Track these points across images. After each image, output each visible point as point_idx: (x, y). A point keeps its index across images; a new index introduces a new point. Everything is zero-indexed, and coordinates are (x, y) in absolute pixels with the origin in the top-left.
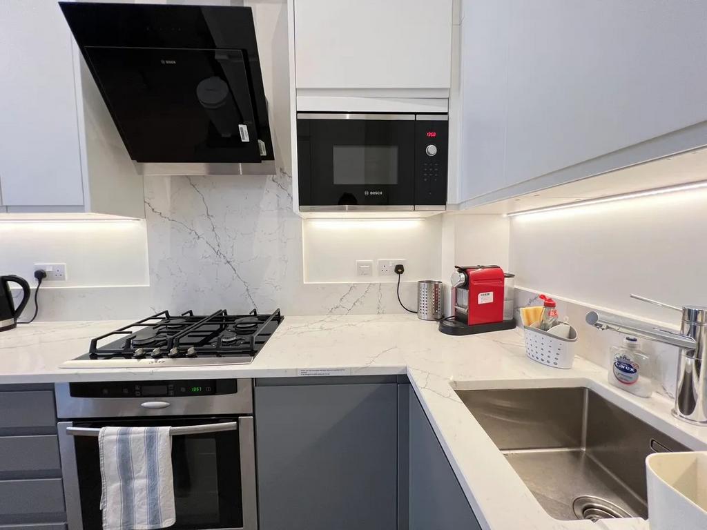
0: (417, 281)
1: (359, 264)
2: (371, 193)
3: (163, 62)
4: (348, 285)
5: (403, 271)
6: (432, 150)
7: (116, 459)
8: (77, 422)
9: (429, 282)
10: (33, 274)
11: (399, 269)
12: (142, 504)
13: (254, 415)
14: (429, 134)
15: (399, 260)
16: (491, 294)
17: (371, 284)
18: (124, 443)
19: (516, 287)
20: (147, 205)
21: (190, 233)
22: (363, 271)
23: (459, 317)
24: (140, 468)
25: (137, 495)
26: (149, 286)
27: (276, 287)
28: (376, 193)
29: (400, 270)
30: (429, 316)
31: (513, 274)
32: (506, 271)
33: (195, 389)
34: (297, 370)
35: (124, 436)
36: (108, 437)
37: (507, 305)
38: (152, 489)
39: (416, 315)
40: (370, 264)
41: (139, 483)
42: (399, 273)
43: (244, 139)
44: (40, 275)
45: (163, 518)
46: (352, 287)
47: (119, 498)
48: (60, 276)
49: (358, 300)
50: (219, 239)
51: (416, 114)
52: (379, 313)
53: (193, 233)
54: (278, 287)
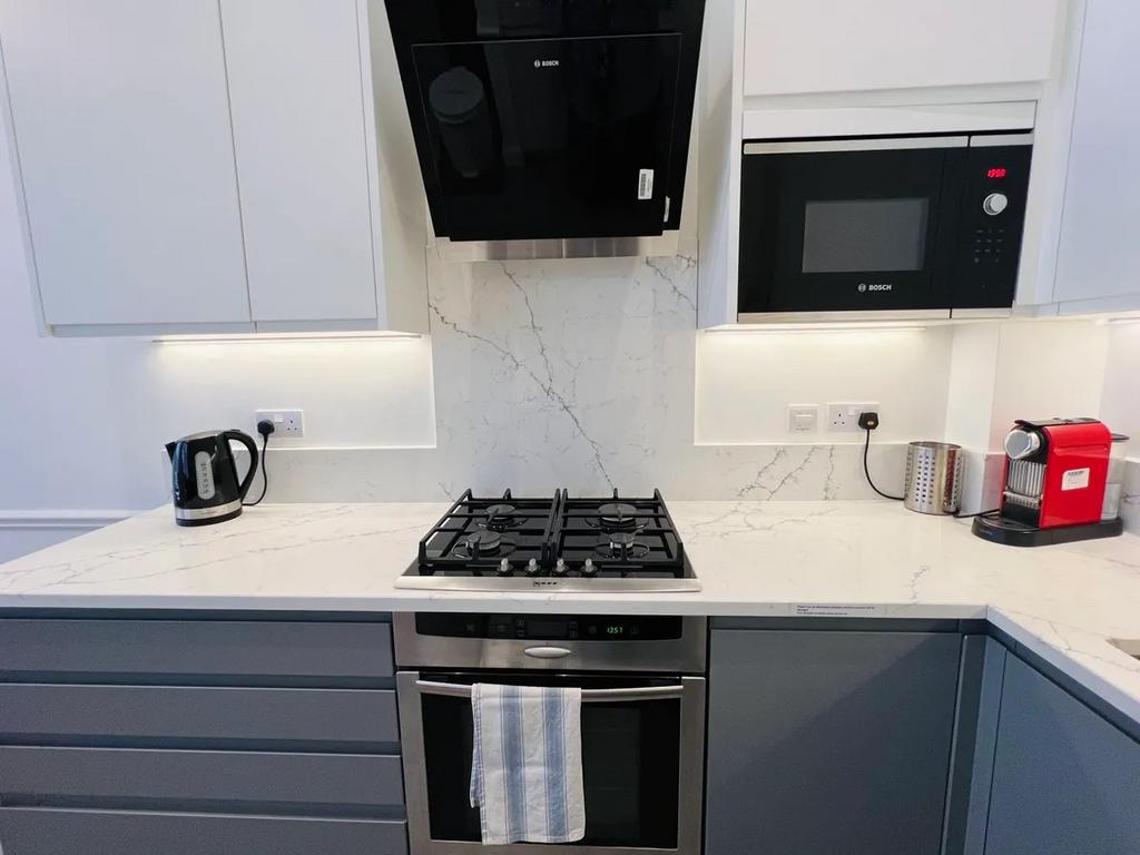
0: (907, 443)
1: (794, 414)
2: (871, 288)
3: (537, 64)
4: (776, 448)
5: (876, 423)
6: (997, 203)
7: (499, 734)
8: (428, 673)
9: (933, 445)
10: (256, 428)
11: (868, 421)
12: (538, 804)
13: (707, 675)
14: (992, 173)
15: (867, 405)
16: (1086, 472)
17: (814, 447)
18: (511, 710)
19: (1128, 459)
20: (432, 311)
21: (503, 359)
22: (801, 423)
23: (1010, 511)
24: (535, 751)
25: (529, 790)
26: (435, 447)
27: (646, 451)
28: (881, 287)
29: (871, 423)
30: (936, 507)
31: (1127, 435)
32: (1113, 430)
33: (613, 630)
34: (789, 605)
35: (511, 700)
36: (486, 700)
37: (1112, 492)
38: (554, 783)
39: (902, 503)
40: (814, 412)
41: (534, 772)
42: (869, 428)
43: (643, 194)
44: (266, 429)
45: (570, 827)
46: (781, 452)
47: (502, 793)
48: (294, 429)
49: (790, 475)
50: (552, 367)
51: (970, 134)
52: (826, 498)
53: (509, 358)
54: (650, 451)
